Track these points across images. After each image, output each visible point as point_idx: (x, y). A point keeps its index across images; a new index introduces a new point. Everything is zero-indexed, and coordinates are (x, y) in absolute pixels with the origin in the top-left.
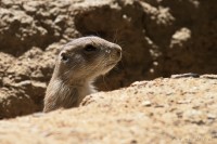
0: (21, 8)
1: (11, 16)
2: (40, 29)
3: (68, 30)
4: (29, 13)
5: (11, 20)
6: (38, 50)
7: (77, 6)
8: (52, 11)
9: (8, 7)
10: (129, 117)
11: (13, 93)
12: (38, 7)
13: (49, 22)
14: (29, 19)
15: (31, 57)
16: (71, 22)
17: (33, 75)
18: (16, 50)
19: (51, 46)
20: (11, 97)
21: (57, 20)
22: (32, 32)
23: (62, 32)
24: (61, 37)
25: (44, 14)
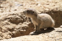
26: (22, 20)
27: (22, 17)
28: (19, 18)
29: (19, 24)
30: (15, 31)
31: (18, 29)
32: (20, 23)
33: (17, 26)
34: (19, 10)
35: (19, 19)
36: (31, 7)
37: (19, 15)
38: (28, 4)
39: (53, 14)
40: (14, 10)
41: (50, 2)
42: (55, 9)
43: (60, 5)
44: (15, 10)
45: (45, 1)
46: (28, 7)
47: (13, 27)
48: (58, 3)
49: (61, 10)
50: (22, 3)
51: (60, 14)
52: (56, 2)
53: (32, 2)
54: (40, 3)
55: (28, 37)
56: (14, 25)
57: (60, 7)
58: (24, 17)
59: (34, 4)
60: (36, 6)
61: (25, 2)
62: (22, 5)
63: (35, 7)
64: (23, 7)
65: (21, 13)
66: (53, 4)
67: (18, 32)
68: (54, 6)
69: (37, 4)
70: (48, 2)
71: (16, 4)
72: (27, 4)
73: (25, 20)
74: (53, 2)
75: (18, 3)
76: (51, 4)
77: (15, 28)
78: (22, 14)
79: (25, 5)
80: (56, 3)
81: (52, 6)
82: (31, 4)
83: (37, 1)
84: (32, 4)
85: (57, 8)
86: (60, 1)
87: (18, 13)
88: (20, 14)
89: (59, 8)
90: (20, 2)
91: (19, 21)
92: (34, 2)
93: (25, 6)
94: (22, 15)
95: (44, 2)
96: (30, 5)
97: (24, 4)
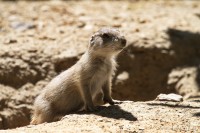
0: (20, 57)
1: (14, 63)
2: (33, 71)
3: (51, 72)
4: (26, 61)
5: (14, 65)
6: (31, 85)
7: (56, 57)
8: (40, 60)
9: (12, 57)
10: (88, 128)
11: (14, 112)
12: (31, 57)
13: (38, 67)
14: (25, 65)
15: (27, 89)
16: (52, 67)
17: (28, 101)
18: (17, 85)
19: (39, 83)
20: (13, 115)
21: (44, 66)
22: (27, 73)
23: (46, 74)
24: (45, 77)
25: (35, 62)
26: (34, 73)
27: (32, 65)
28: (24, 69)
29: (24, 87)
30: (11, 108)
31: (21, 102)
32: (28, 85)
33: (17, 92)
34: (24, 42)
35: (22, 72)
36: (62, 32)
37: (24, 57)
38: (51, 22)
39: (132, 56)
40: (8, 41)
41: (125, 20)
42: (140, 41)
43: (155, 28)
44: (12, 42)
45: (109, 17)
46: (54, 31)
47: (5, 97)
48: (150, 21)
49: (159, 46)
50: (34, 19)
51: (154, 58)
52: (142, 20)
53: (65, 17)
54: (91, 21)
55: (53, 129)
56: (8, 90)
57: (157, 35)
58: (41, 64)
59: (72, 24)
60: (79, 32)
61: (41, 17)
62: (34, 27)
63: (74, 32)
64: (38, 33)
65: (30, 52)
66: (135, 25)
67: (18, 113)
68: (137, 31)
69: (83, 26)
70: (116, 18)
71: (14, 24)
72: (48, 24)
73: (43, 75)
74: (133, 20)
75: (21, 19)
76: (128, 26)
77: (9, 100)
78: (33, 54)
79: (44, 26)
80: (144, 22)
81: (132, 32)
82: (61, 22)
83: (83, 15)
84: (65, 24)
85: (146, 39)
86: (155, 18)
87: (22, 52)
88: (27, 56)
89: (153, 39)
90: (27, 18)
91: (25, 77)
92: (71, 19)
93: (42, 31)
94: (35, 58)
95: (103, 17)
96: (59, 26)
97: (40, 24)
